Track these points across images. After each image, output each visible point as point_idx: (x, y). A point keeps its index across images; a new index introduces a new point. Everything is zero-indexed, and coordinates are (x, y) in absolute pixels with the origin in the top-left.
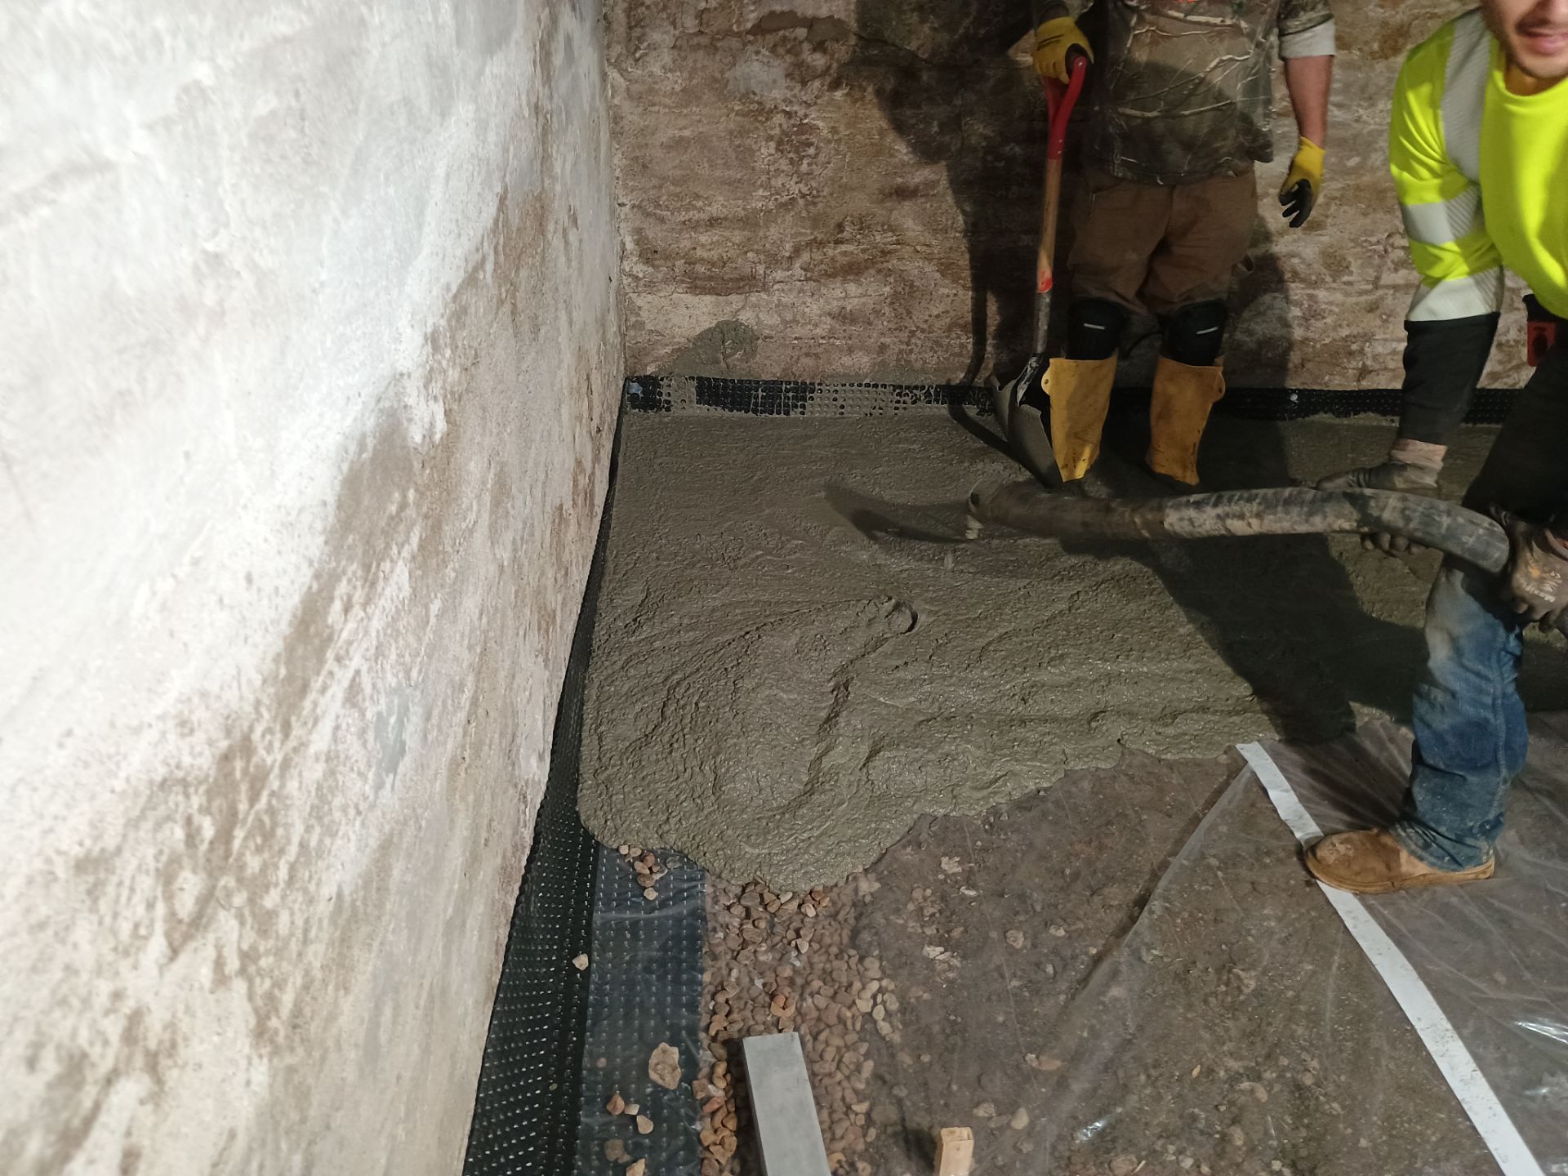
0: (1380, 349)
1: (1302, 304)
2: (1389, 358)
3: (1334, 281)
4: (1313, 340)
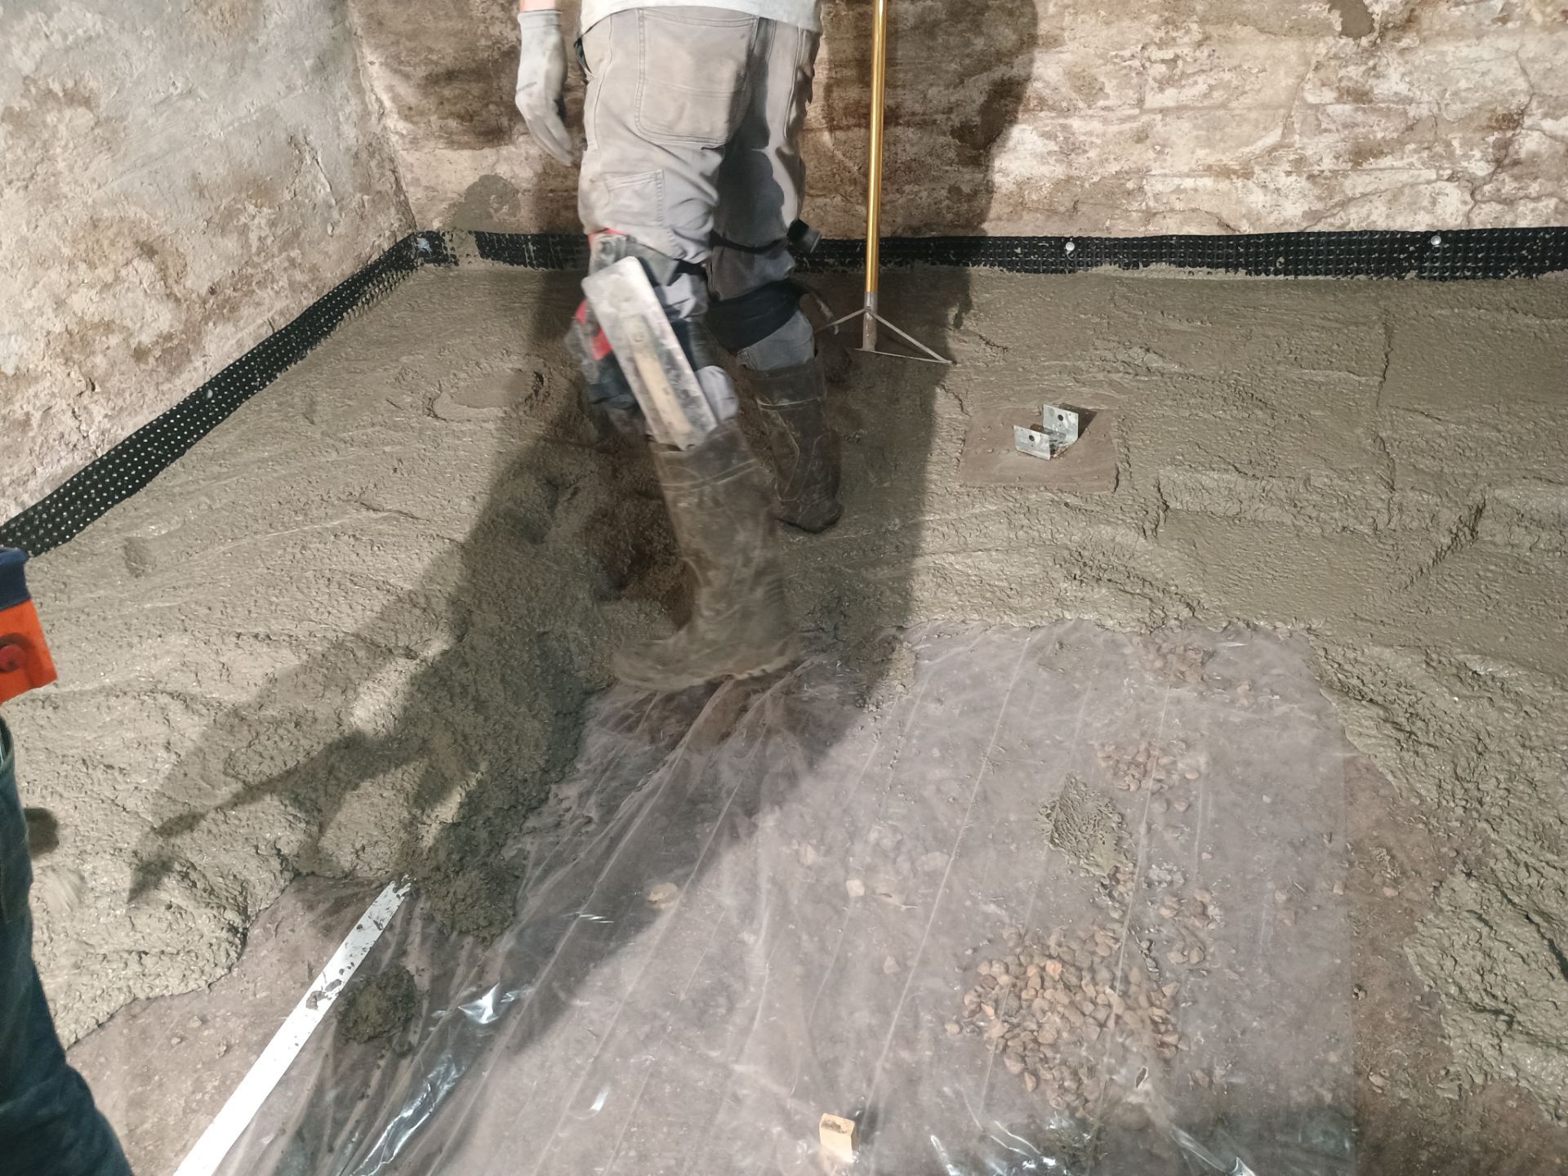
0: (1159, 187)
1: (1056, 137)
2: (1173, 197)
3: (1089, 107)
4: (1078, 178)
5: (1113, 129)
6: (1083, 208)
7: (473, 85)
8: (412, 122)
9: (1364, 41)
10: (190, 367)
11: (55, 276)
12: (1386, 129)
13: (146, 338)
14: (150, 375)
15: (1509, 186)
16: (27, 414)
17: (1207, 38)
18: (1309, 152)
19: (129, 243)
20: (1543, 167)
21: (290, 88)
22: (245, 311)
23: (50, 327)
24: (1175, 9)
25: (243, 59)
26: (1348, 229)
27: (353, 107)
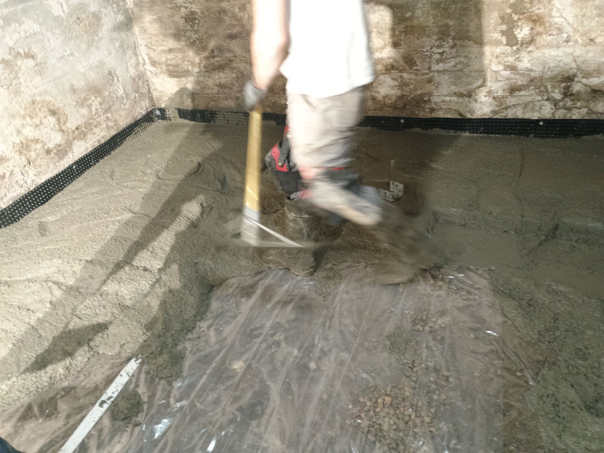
0: (436, 100)
1: (398, 80)
2: (442, 104)
3: (411, 69)
4: (406, 95)
5: (420, 77)
6: (408, 107)
7: (179, 54)
8: (156, 67)
9: (515, 48)
10: (67, 157)
11: (18, 122)
12: (522, 81)
13: (51, 146)
14: (52, 160)
15: (569, 103)
16: (4, 173)
17: (455, 45)
18: (493, 89)
19: (46, 110)
20: (582, 96)
21: (110, 53)
22: (89, 136)
23: (15, 141)
24: (443, 34)
25: (93, 42)
26: (508, 117)
27: (133, 61)
